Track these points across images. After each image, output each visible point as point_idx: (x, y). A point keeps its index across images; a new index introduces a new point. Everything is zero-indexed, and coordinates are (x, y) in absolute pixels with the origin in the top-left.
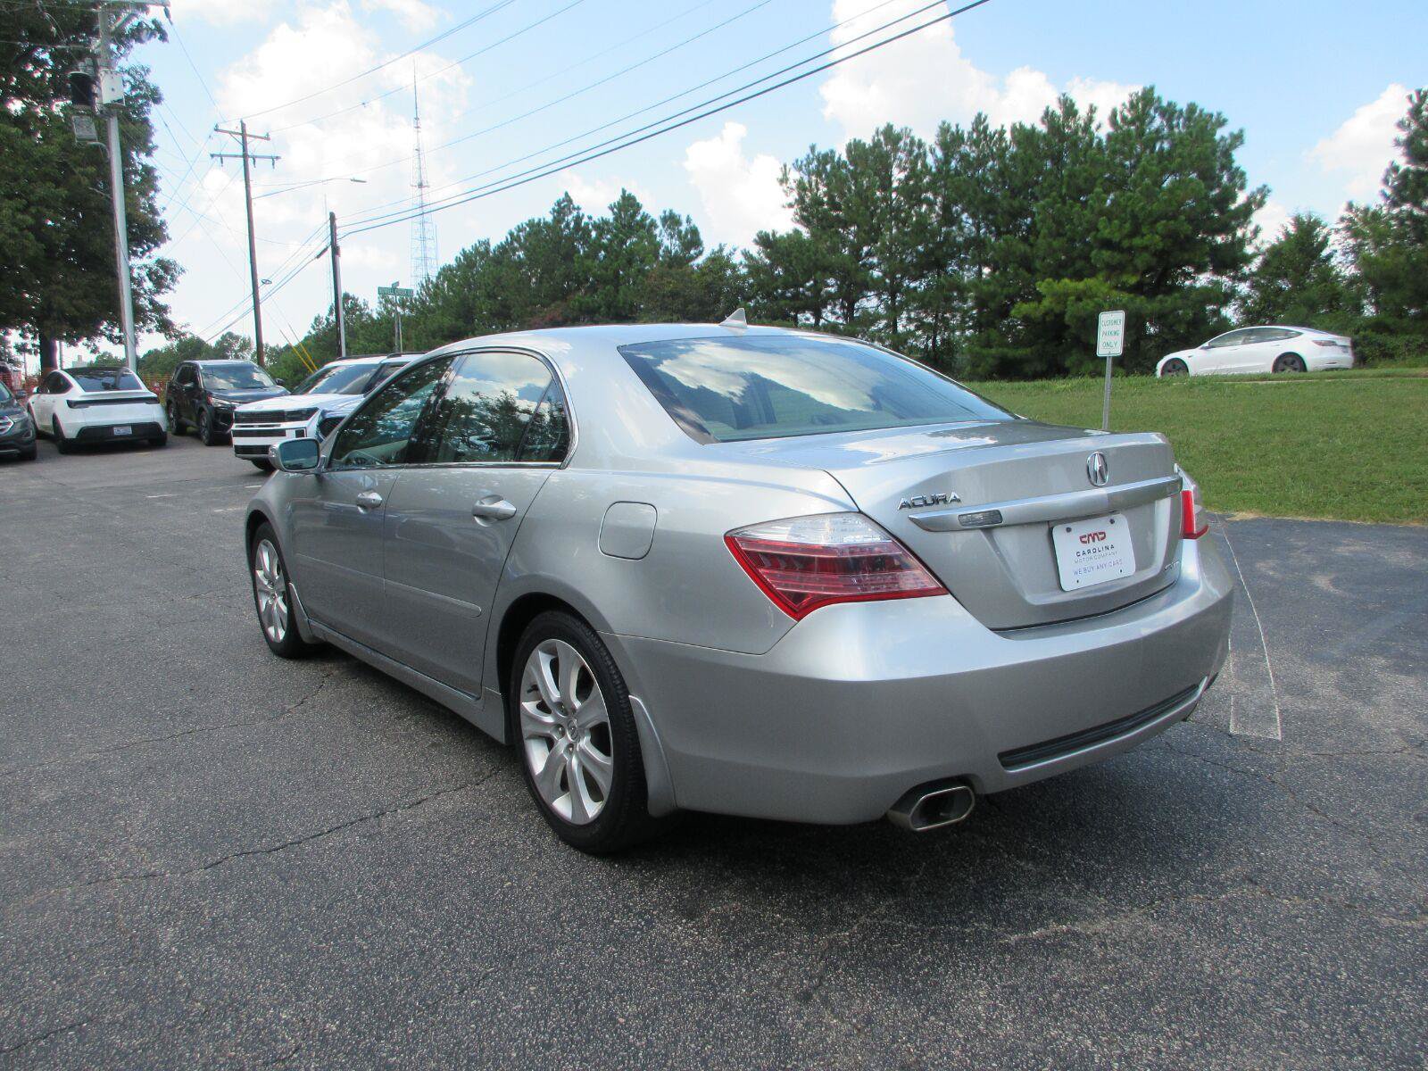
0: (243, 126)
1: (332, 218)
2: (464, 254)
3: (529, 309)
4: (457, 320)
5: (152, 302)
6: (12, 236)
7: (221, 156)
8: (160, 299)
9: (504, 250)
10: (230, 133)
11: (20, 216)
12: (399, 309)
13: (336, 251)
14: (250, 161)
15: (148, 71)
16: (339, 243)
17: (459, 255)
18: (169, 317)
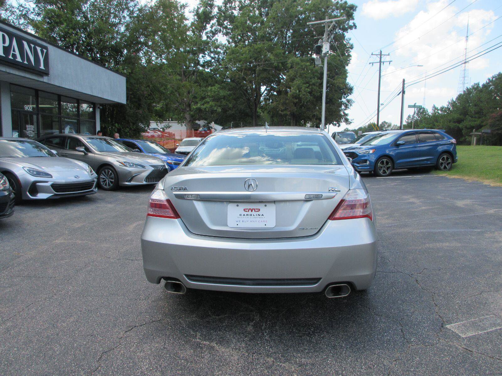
0: (381, 52)
1: (404, 81)
2: (467, 89)
3: (491, 110)
4: (460, 115)
5: (344, 113)
6: (304, 95)
7: (373, 63)
8: (346, 112)
9: (485, 86)
10: (376, 55)
11: (306, 89)
12: (439, 112)
13: (403, 92)
14: (382, 63)
15: (350, 39)
16: (405, 90)
17: (465, 90)
18: (348, 117)
